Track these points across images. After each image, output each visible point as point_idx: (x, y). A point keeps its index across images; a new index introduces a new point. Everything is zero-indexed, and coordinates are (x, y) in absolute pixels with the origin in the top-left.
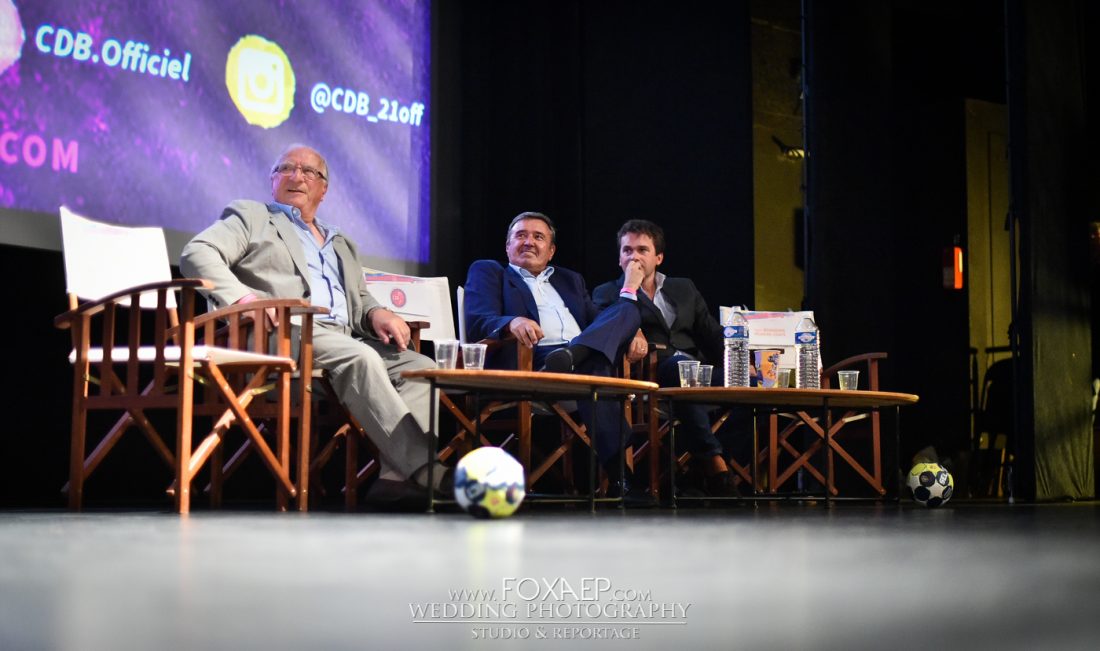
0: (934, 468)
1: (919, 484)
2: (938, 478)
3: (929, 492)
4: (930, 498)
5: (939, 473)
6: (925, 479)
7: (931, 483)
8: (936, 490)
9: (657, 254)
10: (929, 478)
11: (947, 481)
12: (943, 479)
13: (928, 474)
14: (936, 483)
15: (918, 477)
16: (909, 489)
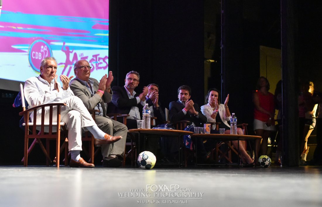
0: (266, 157)
1: (262, 161)
2: (267, 159)
3: (265, 163)
4: (265, 165)
5: (268, 158)
6: (264, 160)
7: (266, 161)
8: (267, 163)
9: (189, 95)
10: (265, 160)
11: (270, 160)
12: (269, 160)
13: (265, 158)
14: (267, 161)
15: (262, 159)
16: (259, 162)
